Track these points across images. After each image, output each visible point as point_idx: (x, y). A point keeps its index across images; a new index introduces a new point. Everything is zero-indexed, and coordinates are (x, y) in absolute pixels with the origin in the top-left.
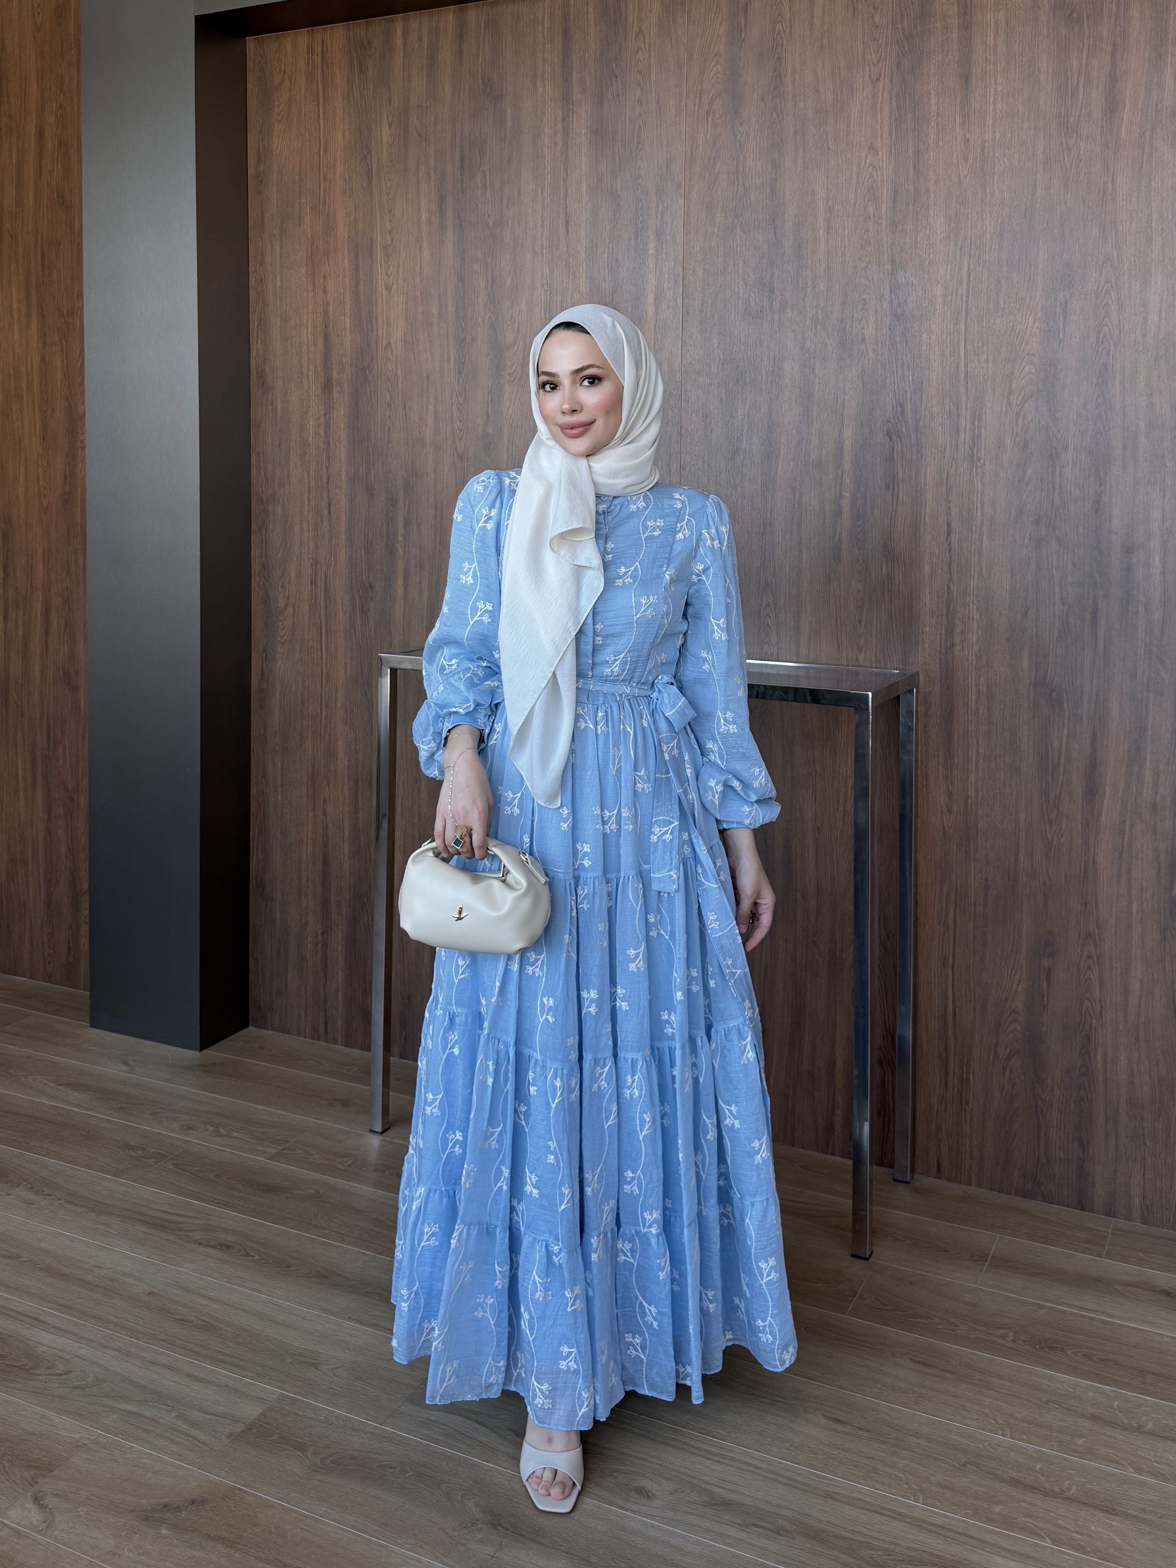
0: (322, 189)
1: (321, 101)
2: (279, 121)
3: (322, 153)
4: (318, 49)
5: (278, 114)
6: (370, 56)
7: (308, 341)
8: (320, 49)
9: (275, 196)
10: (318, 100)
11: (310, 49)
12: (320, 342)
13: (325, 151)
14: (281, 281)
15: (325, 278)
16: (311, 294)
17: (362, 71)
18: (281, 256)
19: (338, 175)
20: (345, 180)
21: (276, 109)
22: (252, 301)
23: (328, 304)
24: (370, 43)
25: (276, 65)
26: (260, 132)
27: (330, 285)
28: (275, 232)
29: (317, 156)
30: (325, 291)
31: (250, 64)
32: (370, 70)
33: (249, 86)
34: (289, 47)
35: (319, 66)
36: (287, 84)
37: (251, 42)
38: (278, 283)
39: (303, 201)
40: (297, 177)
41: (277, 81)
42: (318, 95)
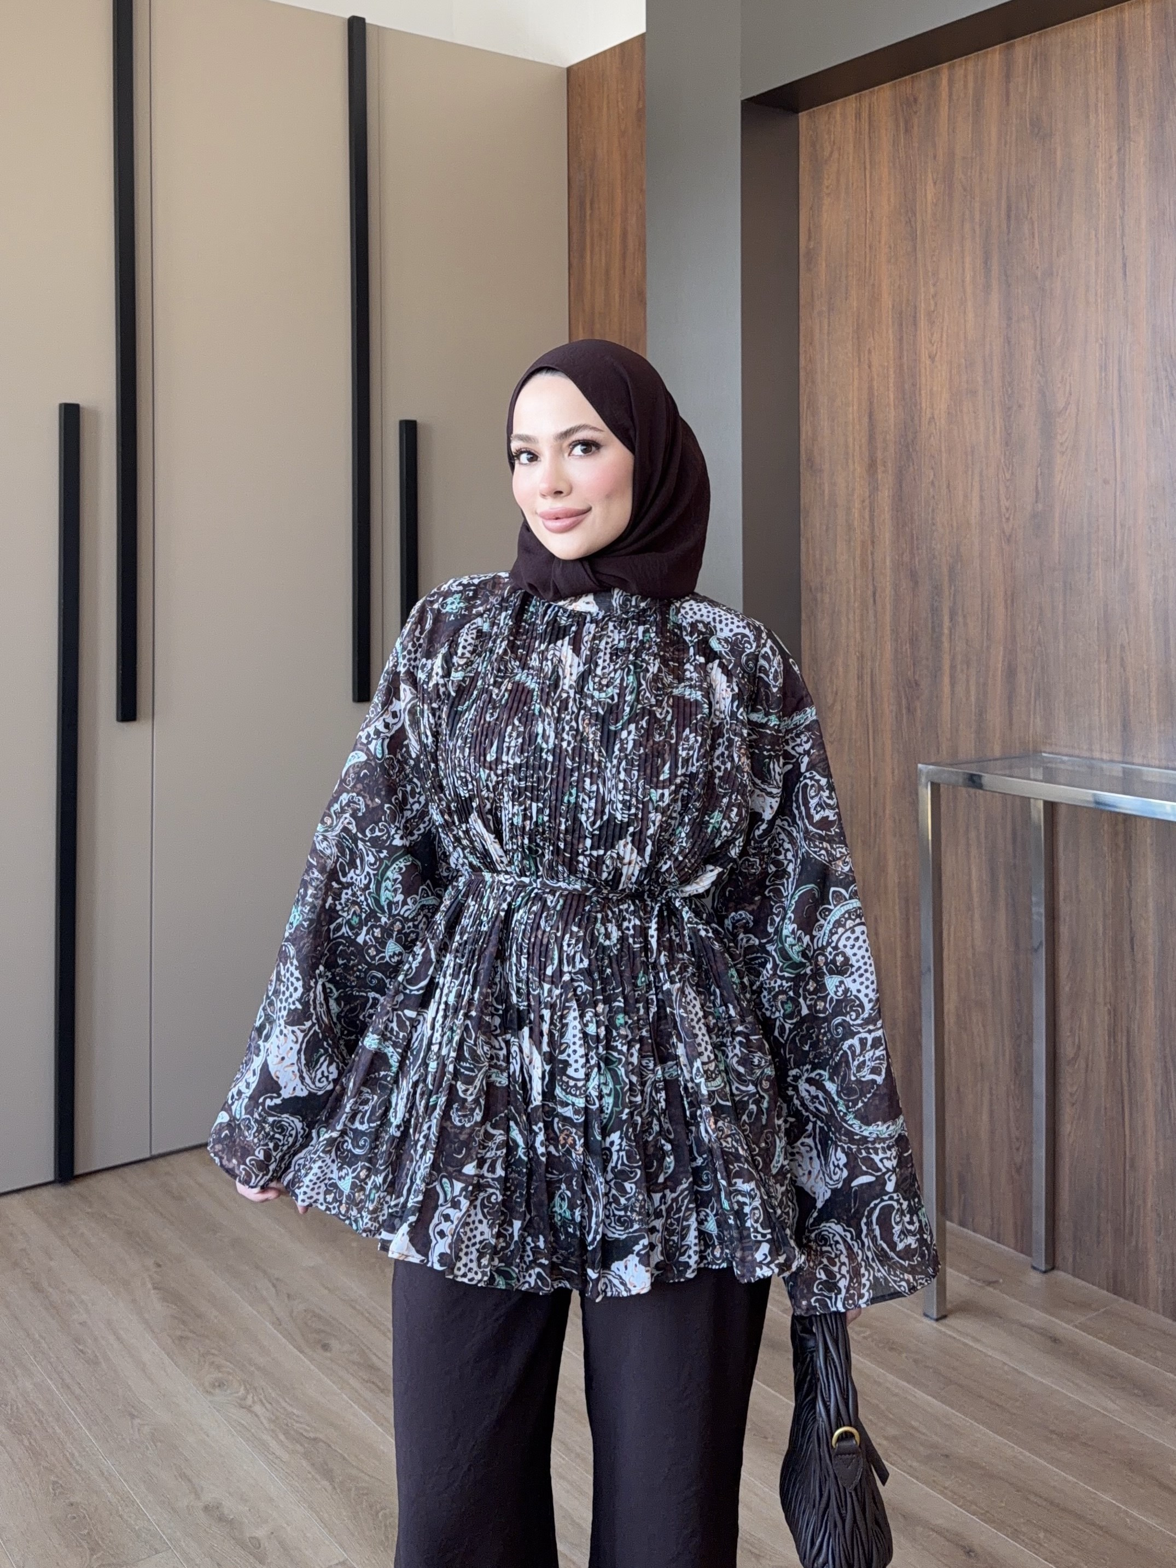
0: (868, 259)
1: (868, 167)
2: (829, 194)
3: (868, 221)
4: (865, 115)
5: (827, 187)
6: (916, 113)
7: (853, 419)
8: (867, 114)
9: (824, 272)
10: (865, 168)
11: (858, 116)
12: (866, 420)
13: (871, 220)
14: (829, 360)
15: (870, 352)
16: (856, 370)
17: (907, 131)
18: (828, 333)
19: (883, 243)
20: (890, 247)
21: (826, 183)
22: (802, 381)
23: (872, 380)
24: (915, 100)
25: (826, 137)
26: (811, 208)
27: (875, 359)
28: (824, 309)
29: (863, 226)
30: (870, 366)
31: (802, 140)
32: (916, 128)
33: (801, 163)
34: (838, 116)
35: (867, 130)
36: (836, 155)
37: (803, 117)
38: (826, 361)
39: (850, 273)
40: (844, 250)
41: (826, 153)
42: (865, 161)
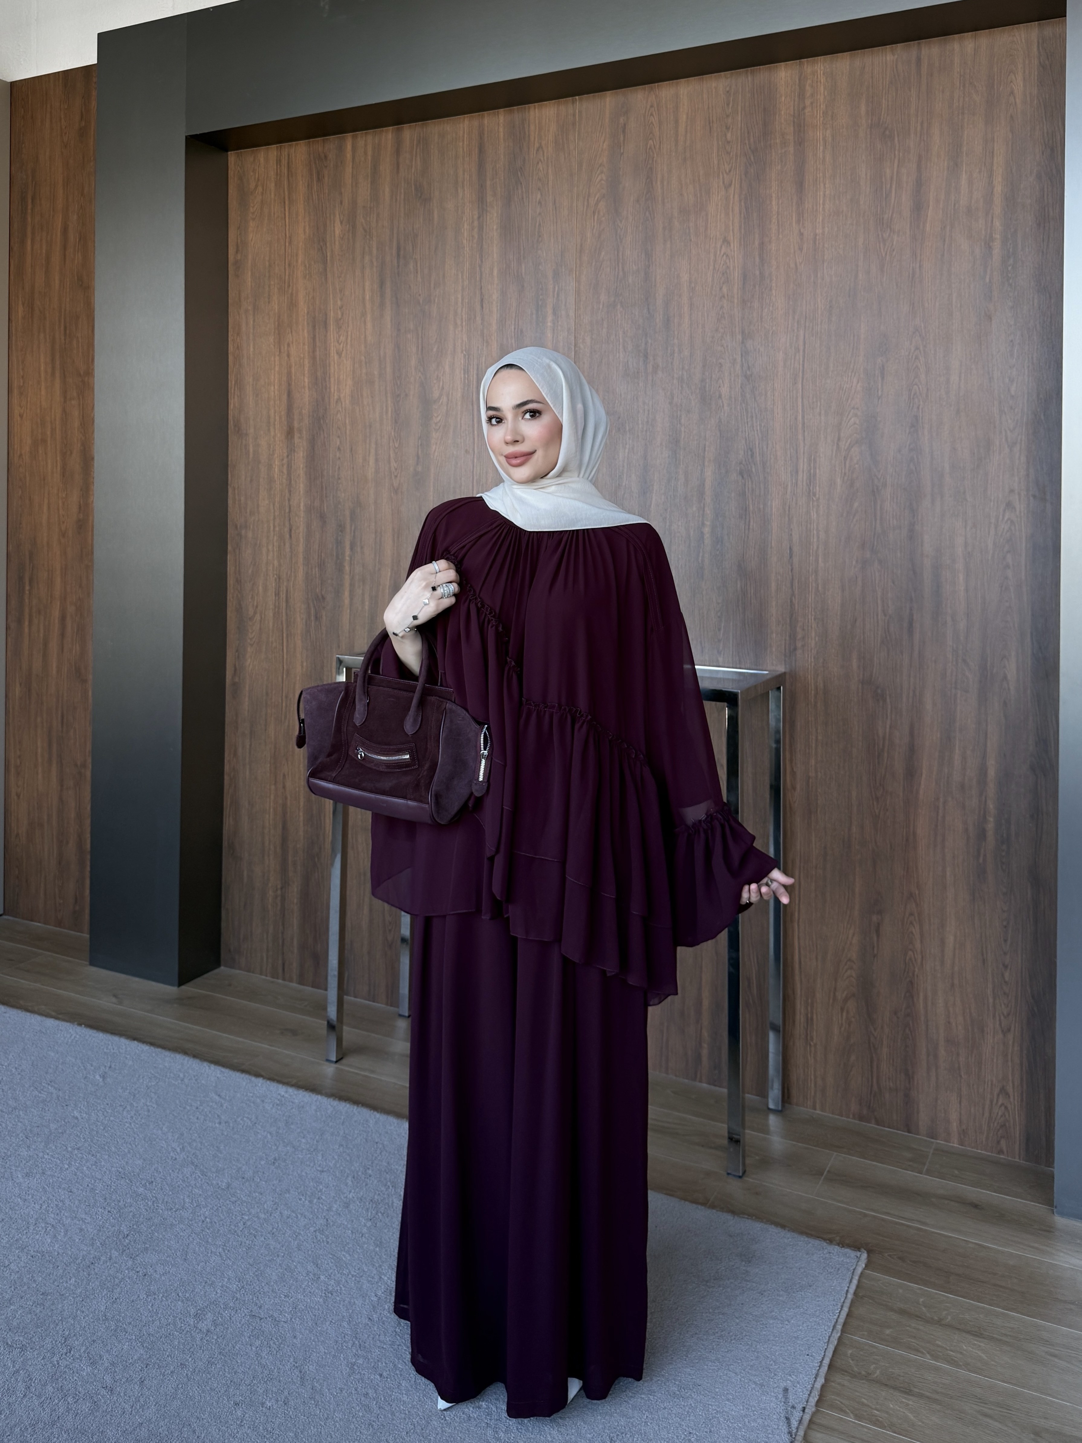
0: (287, 274)
1: (287, 203)
2: (254, 219)
3: (287, 244)
4: (284, 162)
5: (253, 213)
6: (326, 167)
7: (275, 396)
8: (286, 162)
9: (250, 279)
10: (284, 203)
11: (279, 161)
12: (285, 397)
13: (290, 243)
14: (254, 348)
15: (288, 345)
16: (277, 358)
17: (319, 180)
18: (254, 328)
19: (300, 262)
20: (305, 266)
21: (251, 210)
22: (231, 364)
23: (290, 367)
24: (326, 157)
25: (252, 174)
26: (239, 228)
27: (293, 351)
28: (250, 308)
29: (283, 248)
30: (289, 356)
31: (231, 173)
32: (326, 178)
33: (230, 191)
34: (262, 160)
35: (286, 174)
36: (260, 189)
37: (232, 157)
38: (252, 349)
39: (272, 283)
40: (267, 263)
41: (252, 185)
42: (284, 198)
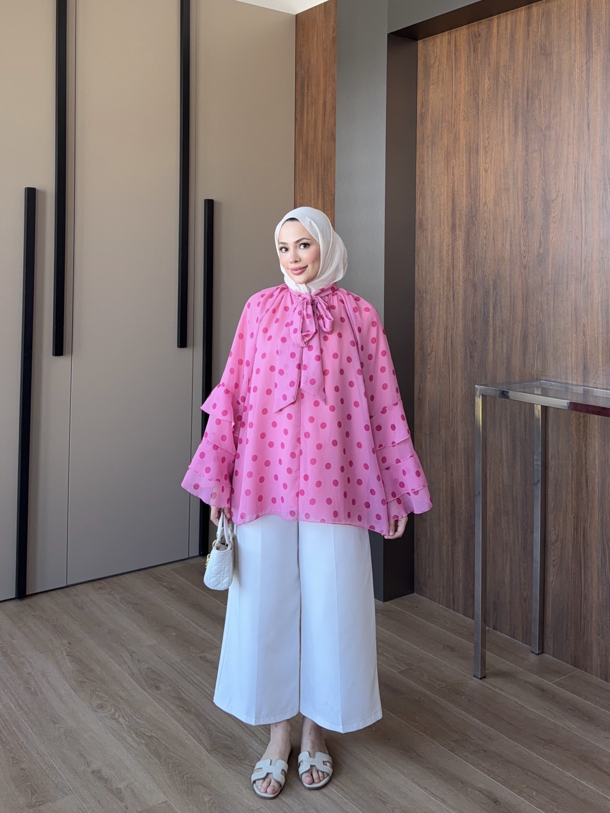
0: (453, 119)
1: (454, 70)
2: (433, 84)
3: (453, 98)
4: (453, 42)
5: (433, 80)
6: (480, 42)
7: (444, 203)
9: (430, 125)
10: (452, 70)
11: (449, 43)
12: (450, 203)
13: (455, 97)
14: (432, 171)
15: (453, 167)
16: (446, 177)
17: (475, 51)
18: (432, 157)
19: (461, 110)
20: (465, 112)
21: (432, 78)
22: (417, 182)
23: (454, 182)
24: (480, 35)
25: (432, 53)
26: (424, 91)
27: (456, 171)
28: (429, 144)
29: (451, 101)
30: (453, 175)
31: (419, 54)
32: (480, 50)
33: (419, 67)
34: (439, 43)
35: (454, 51)
36: (437, 63)
37: (420, 44)
38: (430, 172)
39: (444, 126)
40: (441, 113)
41: (432, 61)
42: (452, 67)
